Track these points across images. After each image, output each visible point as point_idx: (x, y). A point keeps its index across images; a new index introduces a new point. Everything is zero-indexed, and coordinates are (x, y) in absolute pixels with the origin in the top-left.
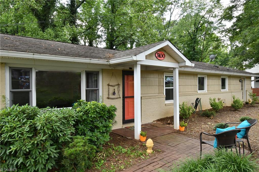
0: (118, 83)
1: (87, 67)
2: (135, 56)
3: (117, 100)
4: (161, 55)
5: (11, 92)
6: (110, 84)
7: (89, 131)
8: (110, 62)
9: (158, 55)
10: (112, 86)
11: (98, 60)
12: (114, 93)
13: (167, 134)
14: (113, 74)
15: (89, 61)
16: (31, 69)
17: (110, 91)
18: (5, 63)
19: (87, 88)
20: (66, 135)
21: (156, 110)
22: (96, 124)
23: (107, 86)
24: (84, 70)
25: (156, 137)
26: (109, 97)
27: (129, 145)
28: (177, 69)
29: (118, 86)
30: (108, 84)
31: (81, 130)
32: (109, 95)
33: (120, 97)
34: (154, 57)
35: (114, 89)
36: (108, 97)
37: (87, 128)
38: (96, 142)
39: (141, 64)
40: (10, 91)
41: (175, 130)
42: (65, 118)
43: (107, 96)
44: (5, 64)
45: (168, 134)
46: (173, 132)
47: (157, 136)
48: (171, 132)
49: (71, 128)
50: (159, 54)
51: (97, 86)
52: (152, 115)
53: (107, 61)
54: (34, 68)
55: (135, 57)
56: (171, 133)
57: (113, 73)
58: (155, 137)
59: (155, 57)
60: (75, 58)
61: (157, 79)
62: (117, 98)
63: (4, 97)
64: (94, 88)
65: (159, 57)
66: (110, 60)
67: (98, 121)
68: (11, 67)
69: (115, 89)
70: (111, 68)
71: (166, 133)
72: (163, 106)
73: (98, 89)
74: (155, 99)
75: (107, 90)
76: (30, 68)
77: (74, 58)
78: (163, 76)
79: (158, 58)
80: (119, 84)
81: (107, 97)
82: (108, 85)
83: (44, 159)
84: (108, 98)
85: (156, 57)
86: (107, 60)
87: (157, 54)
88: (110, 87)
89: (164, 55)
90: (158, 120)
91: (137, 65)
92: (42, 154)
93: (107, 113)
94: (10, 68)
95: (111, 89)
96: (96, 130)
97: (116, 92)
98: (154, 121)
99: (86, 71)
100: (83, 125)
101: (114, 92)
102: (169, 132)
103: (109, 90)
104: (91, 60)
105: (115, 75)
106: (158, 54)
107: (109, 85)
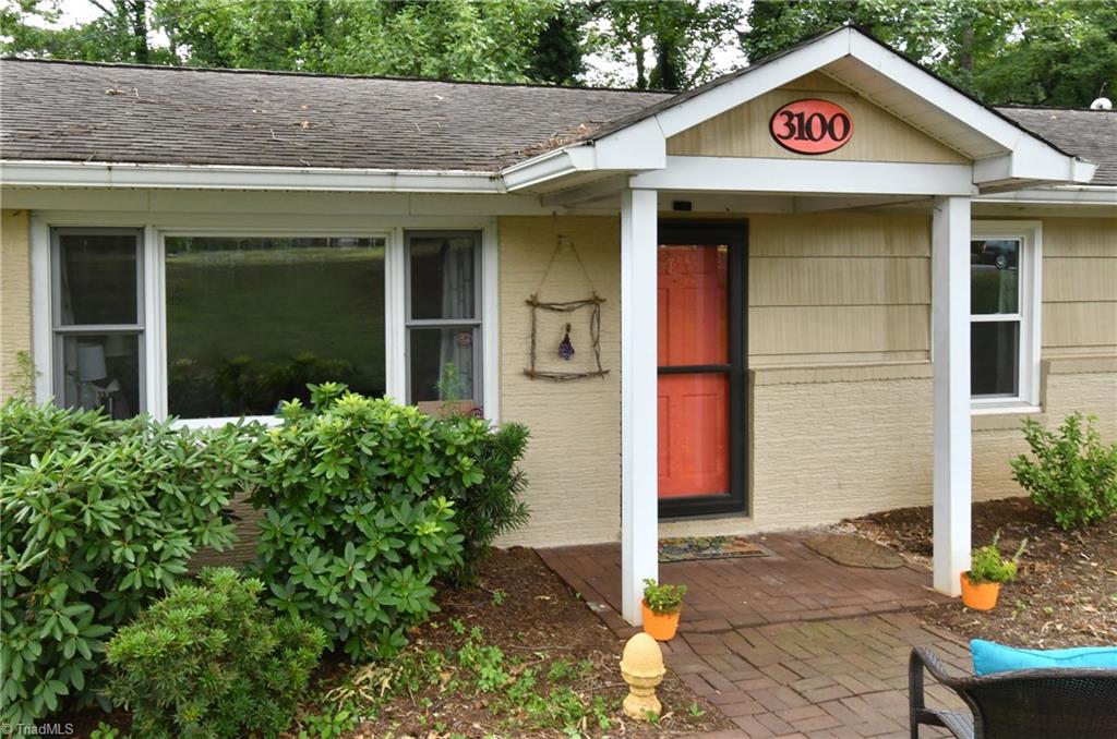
0: (594, 293)
1: (407, 213)
2: (589, 144)
3: (583, 386)
4: (816, 121)
5: (61, 338)
6: (543, 299)
7: (317, 550)
8: (510, 180)
9: (788, 124)
10: (549, 307)
11: (439, 175)
12: (566, 349)
13: (853, 617)
14: (560, 243)
15: (389, 181)
16: (141, 230)
17: (539, 337)
18: (30, 211)
19: (414, 317)
20: (163, 557)
21: (866, 453)
22: (350, 514)
23: (527, 310)
24: (395, 228)
25: (760, 625)
26: (537, 369)
27: (567, 647)
28: (953, 202)
29: (594, 307)
30: (529, 298)
31: (274, 540)
32: (533, 355)
33: (604, 369)
34: (762, 138)
35: (564, 323)
36: (530, 368)
37: (305, 534)
38: (335, 608)
39: (658, 190)
40: (56, 334)
41: (936, 595)
42: (182, 475)
43: (523, 363)
44: (31, 214)
45: (862, 616)
46: (903, 609)
47: (771, 620)
48: (895, 605)
49: (209, 526)
50: (801, 116)
51: (471, 306)
52: (835, 481)
53: (491, 178)
54: (153, 226)
55: (588, 150)
56: (886, 616)
57: (560, 237)
58: (753, 626)
59: (772, 139)
60: (307, 173)
61: (881, 264)
62: (581, 376)
63: (26, 359)
64: (459, 318)
65: (801, 137)
66: (504, 172)
67: (368, 501)
68: (56, 228)
69: (572, 327)
70: (547, 211)
71: (852, 611)
72: (920, 430)
73: (478, 326)
74: (857, 387)
75: (524, 328)
76: (138, 229)
77: (302, 173)
78: (926, 243)
79: (791, 143)
80: (597, 298)
81: (522, 370)
82: (527, 301)
83: (24, 660)
84: (531, 375)
85: (776, 138)
86: (489, 174)
87: (786, 117)
88: (540, 312)
89: (839, 119)
90: (877, 520)
91: (634, 192)
92: (17, 637)
93: (432, 459)
94: (53, 229)
95: (550, 328)
96: (349, 546)
97: (581, 342)
98: (846, 521)
99: (406, 232)
100: (288, 517)
101: (567, 341)
102: (876, 603)
103: (534, 330)
104: (398, 178)
105: (572, 245)
106: (791, 116)
107: (533, 303)
